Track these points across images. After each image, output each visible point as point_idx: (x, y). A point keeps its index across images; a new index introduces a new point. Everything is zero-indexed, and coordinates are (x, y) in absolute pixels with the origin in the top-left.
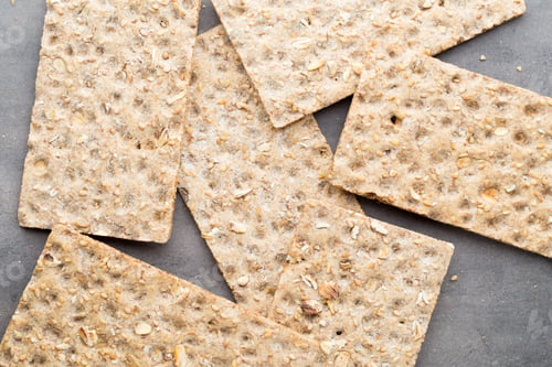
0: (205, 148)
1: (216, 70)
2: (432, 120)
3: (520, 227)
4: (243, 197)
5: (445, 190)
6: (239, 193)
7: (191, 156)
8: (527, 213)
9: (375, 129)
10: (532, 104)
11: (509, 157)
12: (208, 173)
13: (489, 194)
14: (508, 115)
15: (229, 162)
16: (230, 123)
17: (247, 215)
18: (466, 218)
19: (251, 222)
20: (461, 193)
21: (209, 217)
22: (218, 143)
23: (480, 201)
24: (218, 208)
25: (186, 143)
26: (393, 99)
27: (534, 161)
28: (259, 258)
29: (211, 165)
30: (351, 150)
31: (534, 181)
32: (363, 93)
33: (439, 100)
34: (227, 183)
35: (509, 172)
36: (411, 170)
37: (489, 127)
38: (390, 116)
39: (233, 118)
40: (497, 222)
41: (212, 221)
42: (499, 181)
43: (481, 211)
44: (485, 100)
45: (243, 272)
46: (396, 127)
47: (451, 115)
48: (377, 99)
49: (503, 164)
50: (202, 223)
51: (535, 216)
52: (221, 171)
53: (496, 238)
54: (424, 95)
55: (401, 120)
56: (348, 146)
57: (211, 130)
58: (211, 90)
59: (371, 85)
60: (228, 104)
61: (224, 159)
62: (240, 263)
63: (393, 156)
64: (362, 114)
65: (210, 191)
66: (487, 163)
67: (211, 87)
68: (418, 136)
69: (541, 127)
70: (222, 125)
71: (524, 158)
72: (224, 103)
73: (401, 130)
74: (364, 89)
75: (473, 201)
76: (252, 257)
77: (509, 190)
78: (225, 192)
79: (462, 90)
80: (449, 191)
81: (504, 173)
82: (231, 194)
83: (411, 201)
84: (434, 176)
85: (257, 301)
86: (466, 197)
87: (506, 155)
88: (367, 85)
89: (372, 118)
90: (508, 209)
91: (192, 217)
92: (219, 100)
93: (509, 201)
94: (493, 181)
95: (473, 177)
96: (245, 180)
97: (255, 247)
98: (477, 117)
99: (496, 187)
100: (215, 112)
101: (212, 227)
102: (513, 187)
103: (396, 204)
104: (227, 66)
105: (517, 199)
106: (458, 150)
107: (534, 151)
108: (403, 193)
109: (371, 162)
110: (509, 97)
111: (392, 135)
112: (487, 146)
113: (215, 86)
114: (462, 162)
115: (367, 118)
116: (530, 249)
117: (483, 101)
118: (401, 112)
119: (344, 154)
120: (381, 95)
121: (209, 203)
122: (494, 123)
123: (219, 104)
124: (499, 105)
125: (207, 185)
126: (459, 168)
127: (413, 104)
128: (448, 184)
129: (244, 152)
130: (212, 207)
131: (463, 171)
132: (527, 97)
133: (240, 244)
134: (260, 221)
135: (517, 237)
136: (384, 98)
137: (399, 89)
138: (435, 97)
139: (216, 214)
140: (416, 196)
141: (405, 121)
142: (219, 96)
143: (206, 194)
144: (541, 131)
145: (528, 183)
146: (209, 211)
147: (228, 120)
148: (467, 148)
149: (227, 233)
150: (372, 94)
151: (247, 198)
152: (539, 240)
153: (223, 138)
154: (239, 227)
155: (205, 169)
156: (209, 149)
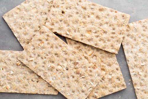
0: (136, 50)
1: (143, 31)
2: (73, 12)
3: (96, 42)
4: (143, 66)
5: (76, 32)
6: (142, 64)
7: (132, 52)
8: (99, 38)
9: (57, 15)
10: (101, 8)
11: (94, 23)
12: (135, 57)
13: (88, 33)
14: (94, 12)
15: (141, 56)
16: (143, 45)
17: (143, 71)
18: (82, 39)
19: (144, 73)
20: (81, 32)
21: (133, 69)
22: (140, 50)
23: (85, 35)
24: (136, 67)
25: (131, 48)
26: (62, 7)
27: (101, 24)
28: (144, 83)
29: (136, 55)
30: (50, 20)
31: (101, 29)
32: (54, 5)
33: (75, 7)
34: (139, 61)
35: (94, 27)
36: (67, 26)
37: (88, 15)
38: (61, 11)
39: (145, 44)
40: (91, 41)
41: (133, 70)
42: (91, 29)
43: (86, 37)
44: (87, 7)
45: (139, 85)
46: (63, 14)
47: (78, 11)
48: (58, 6)
49: (92, 25)
50: (131, 70)
51: (101, 39)
52: (139, 58)
53: (90, 45)
54: (71, 6)
55: (64, 12)
56: (50, 19)
57: (138, 46)
58: (140, 35)
59: (56, 3)
60: (144, 40)
61: (140, 55)
62: (139, 83)
63: (62, 22)
64: (54, 11)
65: (134, 62)
66: (88, 24)
67: (141, 35)
68: (69, 17)
69: (103, 15)
70: (141, 46)
71: (98, 23)
72: (143, 40)
73: (64, 15)
74: (54, 4)
75: (84, 35)
76: (142, 82)
77: (94, 32)
78: (139, 63)
79: (81, 4)
80: (77, 32)
81: (92, 27)
82: (140, 64)
83: (67, 34)
84: (73, 28)
85: (141, 94)
86: (82, 34)
87: (93, 22)
88: (55, 3)
89: (56, 12)
90: (93, 37)
91: (128, 68)
92: (142, 39)
93: (94, 35)
94: (89, 29)
95: (84, 28)
96: (144, 61)
97: (143, 79)
98: (85, 12)
99: (90, 31)
100: (140, 41)
101: (133, 72)
102: (95, 31)
103: (62, 35)
104: (146, 30)
105: (96, 34)
106: (80, 21)
107: (101, 21)
108: (64, 32)
109: (56, 24)
110: (95, 6)
111: (62, 16)
112: (88, 20)
113: (142, 35)
114: (81, 24)
115: (55, 12)
116: (99, 48)
117: (87, 8)
118: (65, 10)
119: (49, 22)
120: (59, 6)
121: (134, 65)
122: (90, 14)
123: (142, 40)
124: (92, 9)
125: (134, 60)
126: (80, 26)
127: (68, 8)
128: (77, 30)
129: (146, 54)
130: (134, 66)
131: (81, 26)
132: (99, 7)
133: (140, 78)
134: (146, 73)
135: (96, 45)
136: (60, 7)
137: (64, 4)
138: (74, 6)
139: (135, 69)
140: (68, 33)
141: (65, 13)
142: (142, 38)
143: (134, 63)
144: (103, 16)
145: (99, 30)
146: (133, 67)
147: (143, 44)
148: (82, 20)
149: (137, 74)
150: (57, 5)
151: (144, 66)
152: (102, 45)
153: (141, 49)
154: (141, 73)
155: (134, 56)
156: (137, 51)
